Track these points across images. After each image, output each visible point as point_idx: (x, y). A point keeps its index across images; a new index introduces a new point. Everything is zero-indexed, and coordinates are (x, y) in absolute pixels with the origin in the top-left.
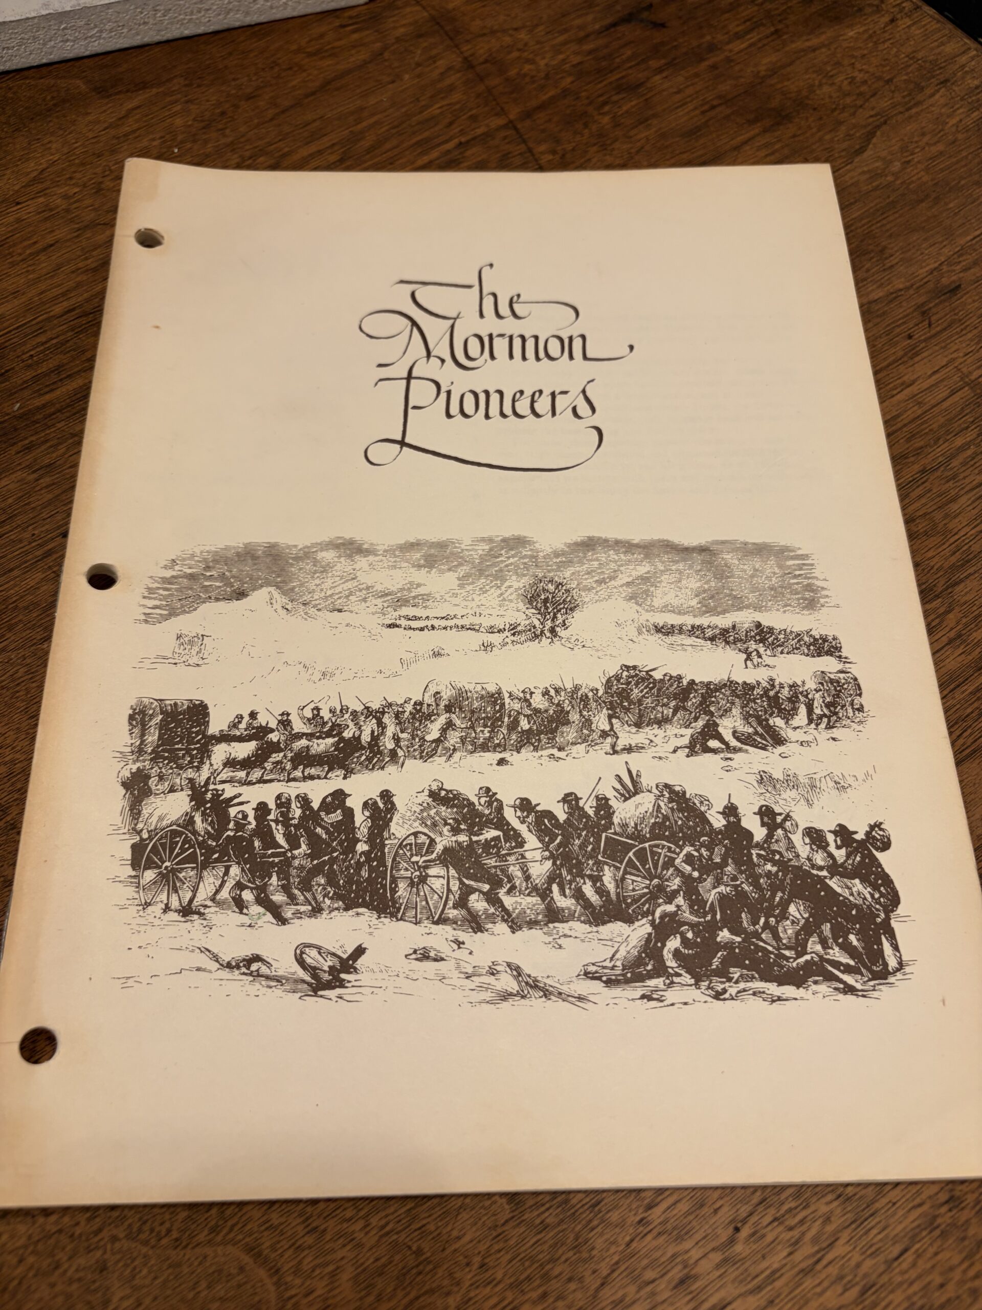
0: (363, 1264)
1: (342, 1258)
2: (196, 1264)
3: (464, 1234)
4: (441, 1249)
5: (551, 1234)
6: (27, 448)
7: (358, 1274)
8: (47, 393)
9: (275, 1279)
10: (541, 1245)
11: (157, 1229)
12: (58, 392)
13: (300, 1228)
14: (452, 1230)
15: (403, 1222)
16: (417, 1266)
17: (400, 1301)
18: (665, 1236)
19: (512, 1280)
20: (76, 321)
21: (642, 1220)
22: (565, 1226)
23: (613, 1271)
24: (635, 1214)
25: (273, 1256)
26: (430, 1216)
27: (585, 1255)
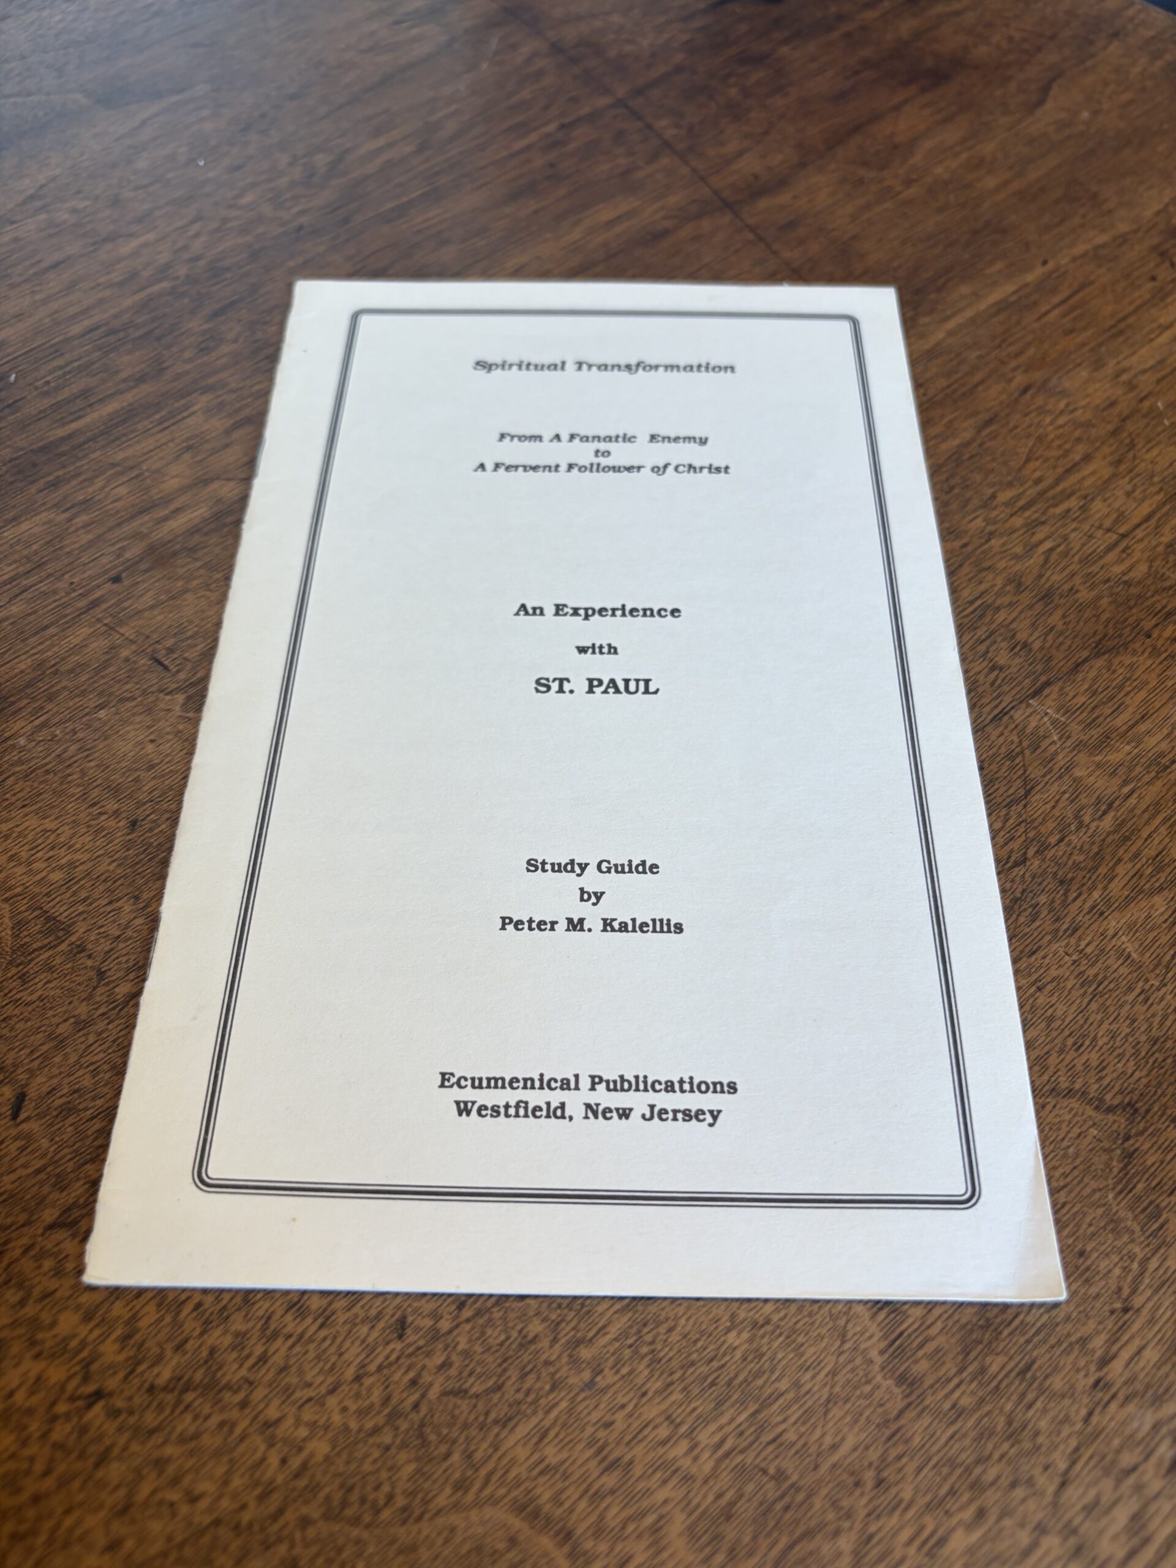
0: (698, 1506)
1: (665, 1502)
2: (440, 1541)
3: (843, 1439)
4: (812, 1467)
5: (971, 1423)
6: (54, 485)
7: (695, 1523)
8: (72, 421)
9: (566, 1549)
10: (960, 1439)
11: (371, 1497)
12: (88, 419)
13: (593, 1464)
14: (823, 1436)
15: (748, 1433)
16: (782, 1497)
17: (765, 1555)
18: (1136, 1400)
19: (929, 1497)
20: (102, 340)
21: (1097, 1383)
22: (988, 1408)
23: (1074, 1463)
24: (1086, 1376)
25: (559, 1512)
26: (785, 1420)
27: (1027, 1445)
